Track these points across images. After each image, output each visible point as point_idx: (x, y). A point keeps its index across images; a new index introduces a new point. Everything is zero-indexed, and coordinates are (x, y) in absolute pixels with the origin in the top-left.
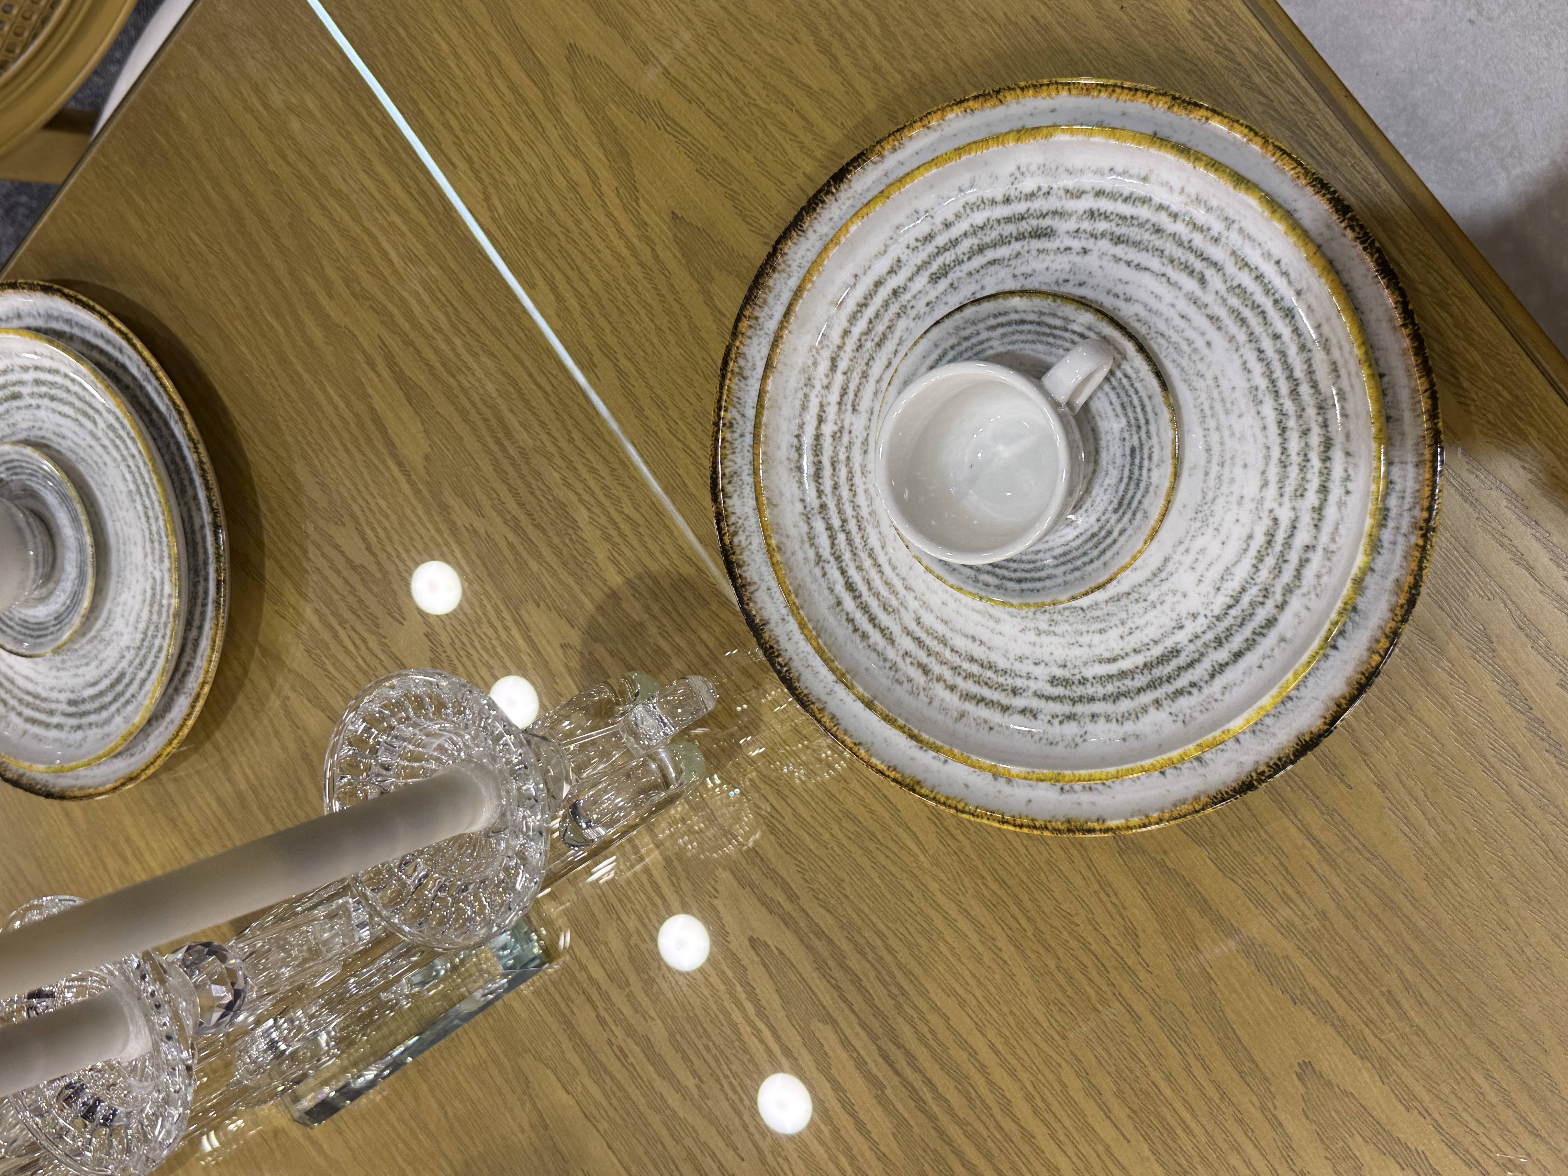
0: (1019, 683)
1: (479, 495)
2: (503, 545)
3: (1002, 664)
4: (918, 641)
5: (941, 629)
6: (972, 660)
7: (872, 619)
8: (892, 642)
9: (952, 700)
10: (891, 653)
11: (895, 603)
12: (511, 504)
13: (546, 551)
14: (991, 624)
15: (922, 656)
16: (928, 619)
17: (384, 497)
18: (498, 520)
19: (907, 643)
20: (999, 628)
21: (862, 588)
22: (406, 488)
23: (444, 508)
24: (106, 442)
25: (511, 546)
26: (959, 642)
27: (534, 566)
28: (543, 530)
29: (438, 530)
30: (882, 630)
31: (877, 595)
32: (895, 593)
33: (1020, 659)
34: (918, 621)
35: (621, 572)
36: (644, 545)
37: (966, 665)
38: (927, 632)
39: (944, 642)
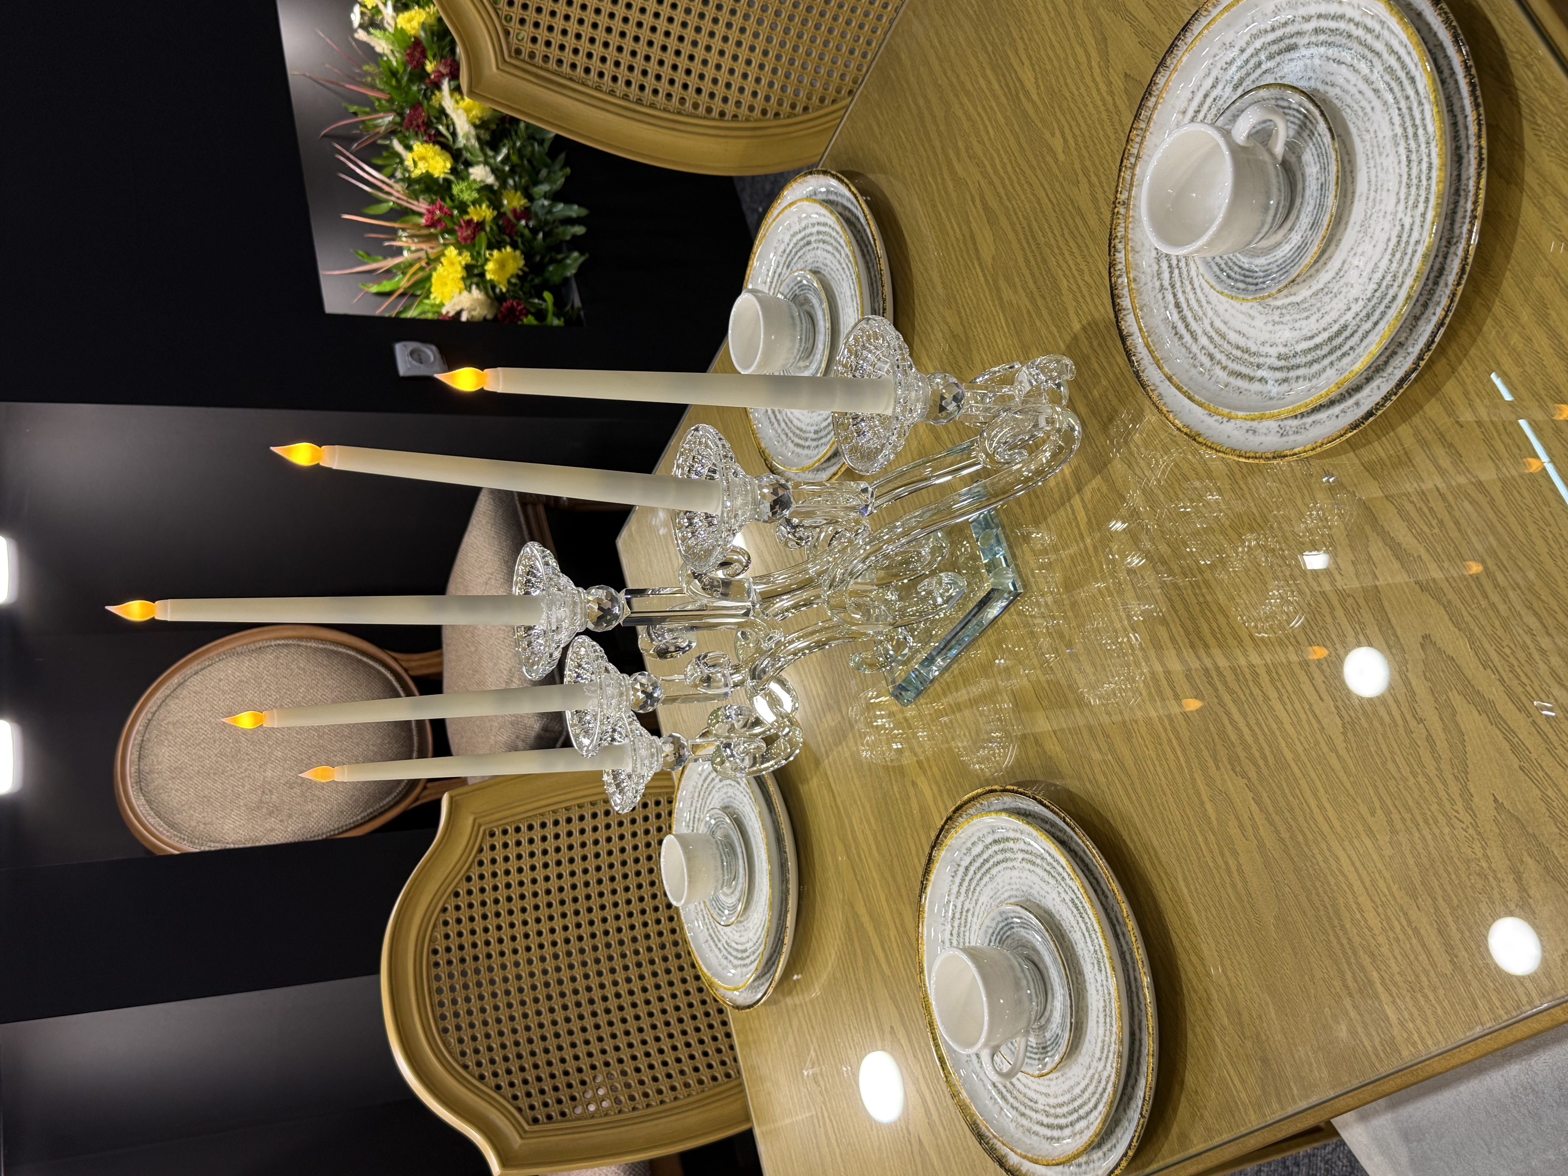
0: (1261, 360)
1: (1017, 280)
2: (1025, 311)
3: (1254, 349)
4: (1210, 338)
5: (1223, 328)
6: (1238, 348)
7: (1187, 326)
8: (1196, 340)
9: (1222, 375)
10: (1195, 349)
11: (1200, 313)
12: (1031, 283)
13: (1044, 312)
14: (1249, 321)
15: (1211, 348)
16: (1218, 323)
17: (972, 288)
18: (1024, 295)
19: (1204, 341)
20: (1253, 323)
21: (1184, 305)
22: (982, 279)
23: (998, 289)
24: (844, 266)
25: (1028, 312)
26: (1233, 336)
27: (1038, 323)
28: (1044, 298)
29: (994, 305)
30: (1191, 333)
31: (1191, 309)
32: (1201, 307)
33: (1263, 344)
34: (1212, 324)
35: (1080, 321)
36: (1093, 300)
37: (1234, 352)
38: (1217, 332)
39: (1223, 336)
